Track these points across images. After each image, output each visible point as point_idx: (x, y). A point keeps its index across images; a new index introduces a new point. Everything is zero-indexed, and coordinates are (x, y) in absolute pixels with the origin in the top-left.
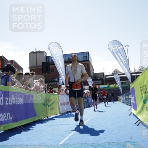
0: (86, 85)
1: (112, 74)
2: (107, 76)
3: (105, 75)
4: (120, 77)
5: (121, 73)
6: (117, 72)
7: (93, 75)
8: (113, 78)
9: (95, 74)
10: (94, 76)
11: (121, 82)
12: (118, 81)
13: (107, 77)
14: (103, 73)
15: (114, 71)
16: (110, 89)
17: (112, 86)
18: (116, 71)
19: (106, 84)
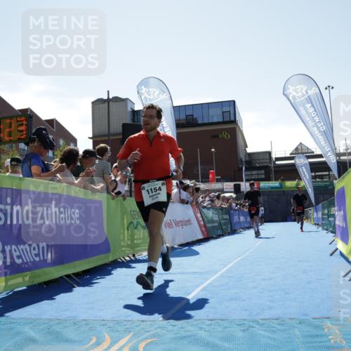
0: (227, 181)
1: (291, 154)
2: (278, 159)
3: (274, 156)
4: (311, 164)
5: (313, 152)
6: (304, 151)
7: (246, 156)
8: (293, 165)
9: (250, 155)
10: (248, 159)
11: (313, 174)
12: (305, 173)
13: (277, 162)
14: (269, 153)
15: (297, 149)
16: (284, 191)
17: (290, 184)
18: (300, 148)
19: (276, 179)
